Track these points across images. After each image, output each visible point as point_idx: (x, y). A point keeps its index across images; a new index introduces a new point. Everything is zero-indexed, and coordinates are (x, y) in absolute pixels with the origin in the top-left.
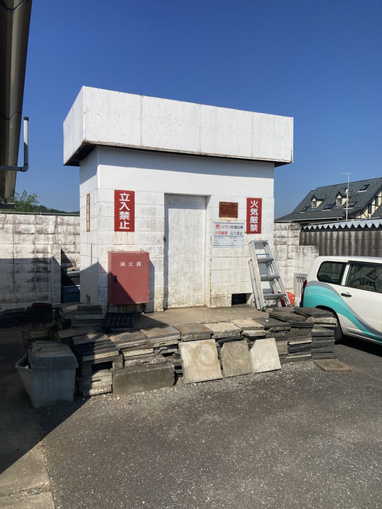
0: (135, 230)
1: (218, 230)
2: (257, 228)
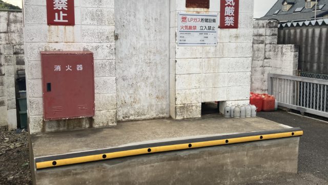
0: (76, 23)
1: (184, 24)
2: (233, 21)
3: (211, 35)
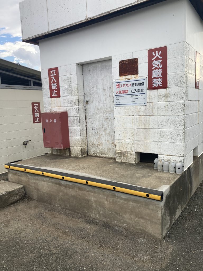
0: (61, 96)
2: (162, 82)
3: (140, 97)
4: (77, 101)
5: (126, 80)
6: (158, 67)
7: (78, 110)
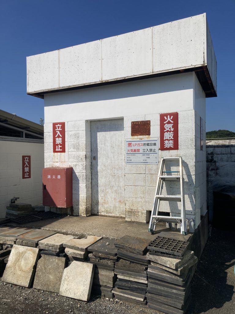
0: (66, 151)
1: (130, 148)
2: (173, 144)
3: (152, 156)
4: (85, 157)
5: (138, 140)
6: (170, 130)
7: (85, 167)
